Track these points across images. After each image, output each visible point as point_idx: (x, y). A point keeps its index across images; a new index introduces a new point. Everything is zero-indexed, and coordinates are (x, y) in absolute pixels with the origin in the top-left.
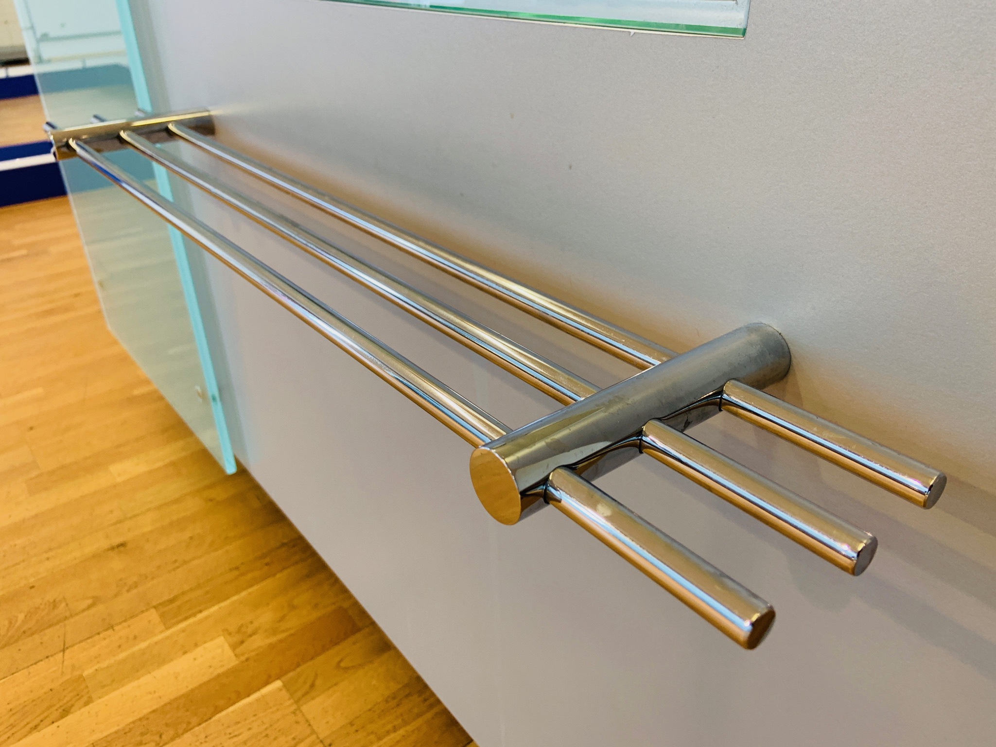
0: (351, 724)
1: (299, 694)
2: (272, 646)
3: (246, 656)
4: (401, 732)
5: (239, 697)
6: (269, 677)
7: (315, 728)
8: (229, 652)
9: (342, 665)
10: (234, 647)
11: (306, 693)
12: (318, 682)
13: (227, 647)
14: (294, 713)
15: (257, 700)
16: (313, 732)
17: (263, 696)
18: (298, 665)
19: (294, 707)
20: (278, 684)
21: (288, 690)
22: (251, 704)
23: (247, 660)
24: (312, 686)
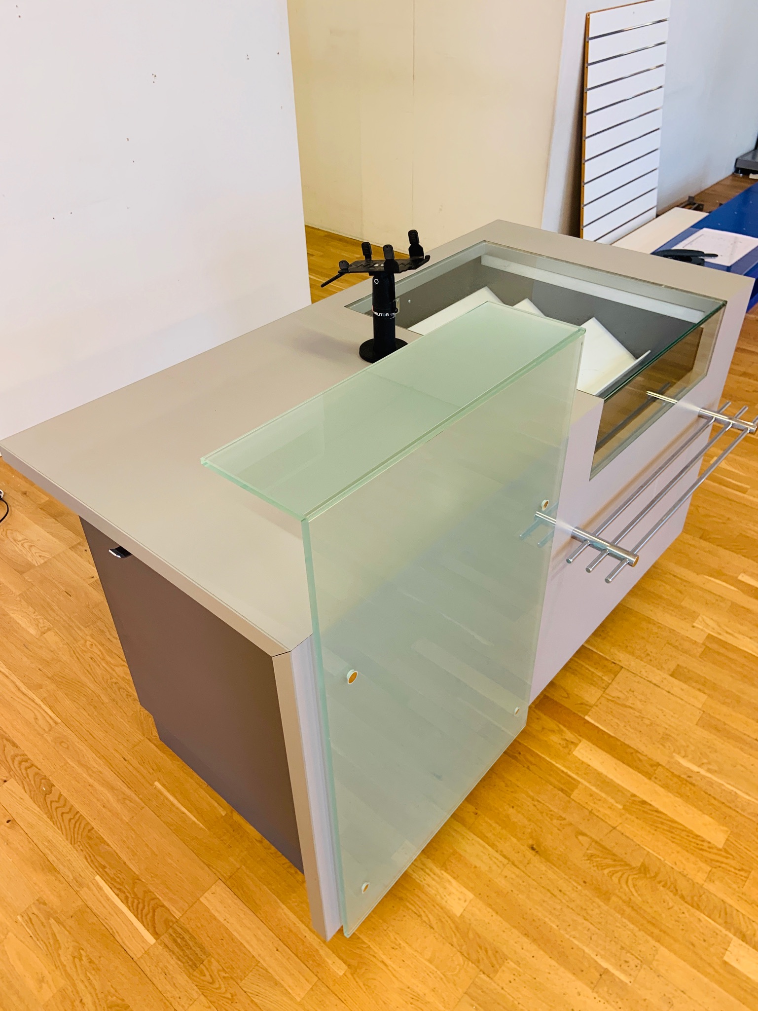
0: (592, 684)
1: (588, 707)
2: (569, 728)
3: (579, 737)
4: (587, 666)
5: (600, 730)
6: (585, 723)
7: (600, 696)
8: (580, 746)
9: (566, 696)
10: (576, 745)
11: (586, 705)
12: (579, 702)
13: (577, 748)
14: (597, 706)
15: (598, 723)
16: (602, 696)
17: (595, 721)
18: (574, 713)
19: (595, 707)
20: (587, 718)
21: (588, 712)
22: (601, 725)
23: (580, 736)
24: (582, 704)
